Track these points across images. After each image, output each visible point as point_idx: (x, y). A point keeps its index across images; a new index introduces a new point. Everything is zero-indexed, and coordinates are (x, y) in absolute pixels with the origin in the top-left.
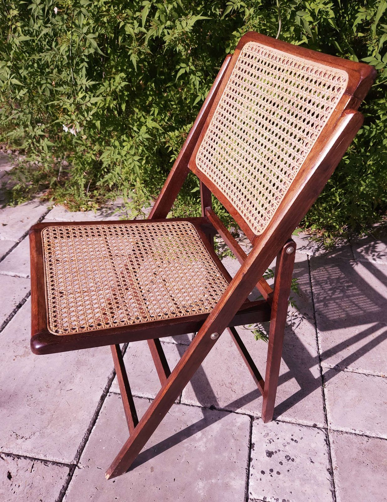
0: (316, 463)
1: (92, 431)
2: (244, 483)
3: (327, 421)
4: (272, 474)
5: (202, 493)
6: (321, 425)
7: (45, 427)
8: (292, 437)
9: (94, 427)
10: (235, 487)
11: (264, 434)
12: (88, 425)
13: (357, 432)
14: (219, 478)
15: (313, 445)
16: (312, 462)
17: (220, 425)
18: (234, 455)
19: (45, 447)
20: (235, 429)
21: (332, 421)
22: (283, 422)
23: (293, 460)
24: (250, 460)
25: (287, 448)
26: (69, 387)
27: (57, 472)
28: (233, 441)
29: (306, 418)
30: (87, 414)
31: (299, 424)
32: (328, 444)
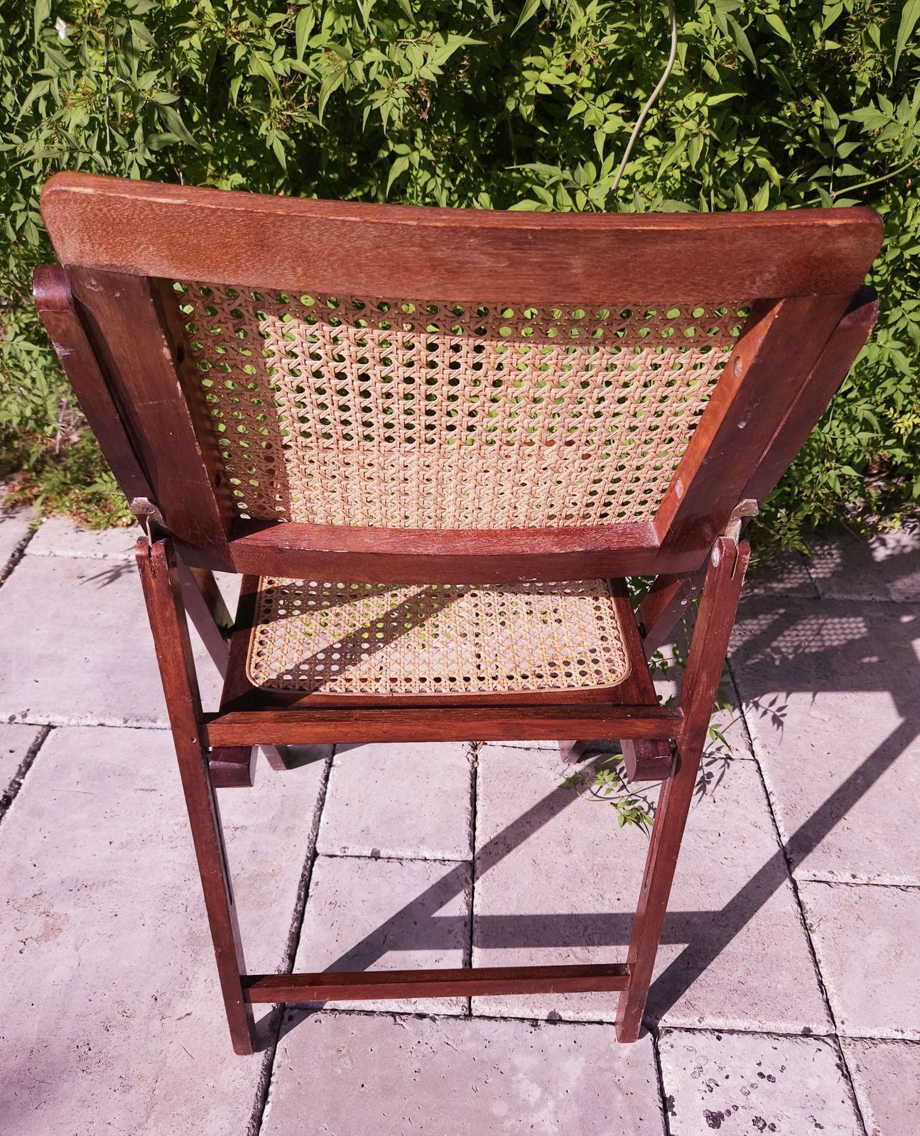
0: (827, 1128)
1: (264, 1118)
3: (832, 1016)
6: (821, 1029)
7: (140, 1126)
8: (761, 1069)
9: (268, 1108)
11: (690, 1070)
12: (252, 1104)
13: (908, 1036)
15: (813, 1083)
16: (817, 1125)
17: (582, 1059)
18: (631, 1133)
20: (618, 1065)
21: (845, 1015)
22: (731, 1032)
23: (773, 1128)
25: (753, 1096)
26: (181, 1008)
28: (620, 1097)
29: (782, 1016)
30: (242, 1074)
31: (768, 1033)
32: (847, 1076)
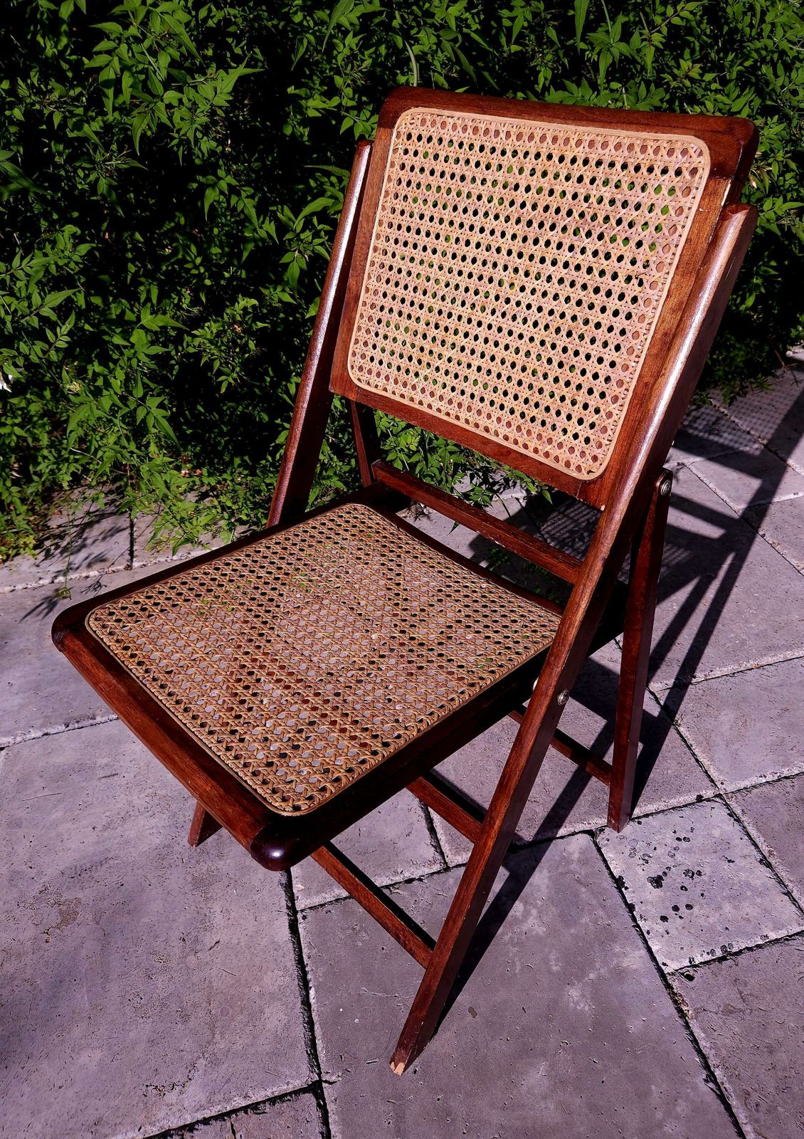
0: (737, 861)
1: (312, 1001)
2: (644, 952)
3: (712, 781)
4: (680, 913)
5: (585, 1007)
6: (709, 793)
7: (209, 1043)
8: (677, 835)
9: (312, 992)
10: (634, 967)
11: (627, 852)
12: (298, 994)
13: (770, 778)
14: (598, 965)
15: (716, 833)
16: (729, 861)
17: (545, 871)
18: (601, 913)
19: (233, 1079)
20: (573, 867)
21: (722, 778)
22: (647, 816)
23: (699, 873)
24: (631, 908)
25: (678, 856)
26: (209, 940)
27: (292, 1113)
28: (583, 889)
29: (679, 792)
30: (281, 973)
31: (673, 808)
32: (738, 820)
